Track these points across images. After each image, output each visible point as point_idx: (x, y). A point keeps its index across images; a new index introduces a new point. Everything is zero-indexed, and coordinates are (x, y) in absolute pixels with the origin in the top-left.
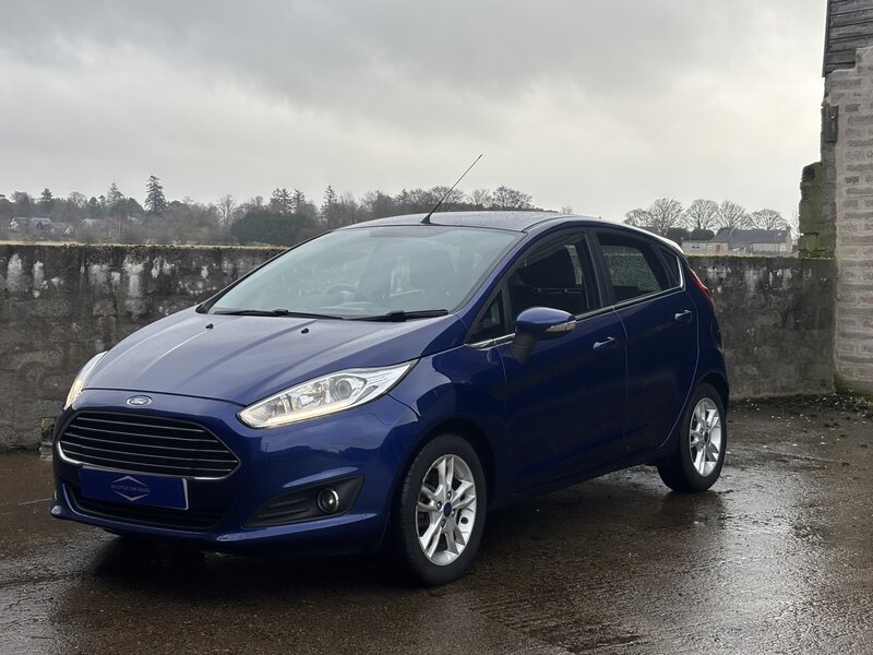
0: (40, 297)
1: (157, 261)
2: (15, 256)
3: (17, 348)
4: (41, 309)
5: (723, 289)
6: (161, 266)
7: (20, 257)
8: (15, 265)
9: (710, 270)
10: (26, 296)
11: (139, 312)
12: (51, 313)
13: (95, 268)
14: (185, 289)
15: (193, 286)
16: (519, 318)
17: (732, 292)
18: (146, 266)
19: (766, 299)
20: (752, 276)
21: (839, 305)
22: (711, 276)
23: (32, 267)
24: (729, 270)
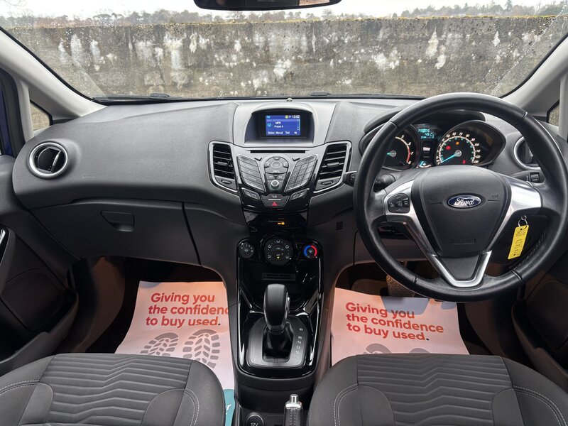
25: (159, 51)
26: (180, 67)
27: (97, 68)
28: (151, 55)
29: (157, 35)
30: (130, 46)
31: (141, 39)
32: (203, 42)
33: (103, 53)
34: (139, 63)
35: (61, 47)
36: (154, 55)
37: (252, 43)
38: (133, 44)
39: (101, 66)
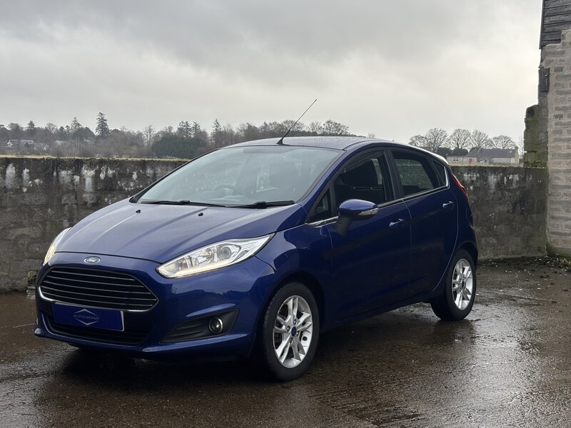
0: (27, 192)
1: (103, 168)
2: (11, 165)
3: (12, 225)
4: (27, 200)
5: (474, 188)
6: (107, 171)
7: (14, 166)
8: (11, 171)
9: (465, 175)
10: (18, 191)
11: (92, 202)
12: (34, 202)
13: (63, 173)
14: (122, 187)
15: (127, 185)
16: (341, 207)
17: (480, 189)
18: (96, 171)
19: (502, 194)
20: (493, 179)
21: (550, 198)
22: (467, 179)
23: (22, 172)
24: (478, 175)
25: (77, 178)
26: (91, 190)
27: (25, 190)
28: (70, 181)
29: (76, 166)
30: (55, 174)
31: (64, 169)
32: (110, 172)
33: (32, 179)
34: (59, 187)
36: (72, 181)
37: (145, 174)
38: (57, 172)
39: (29, 188)
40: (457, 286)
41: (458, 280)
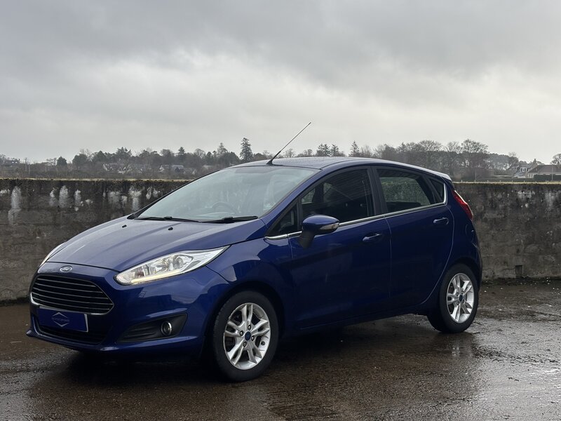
0: (79, 211)
1: (149, 189)
2: (64, 187)
4: (79, 218)
5: (530, 205)
6: (152, 192)
7: (67, 187)
8: (64, 192)
9: (520, 193)
10: (71, 210)
13: (112, 194)
17: (536, 207)
18: (142, 192)
20: (550, 197)
22: (520, 197)
23: (74, 193)
24: (534, 193)
25: (125, 198)
26: (138, 209)
27: (77, 209)
28: (118, 200)
29: (124, 188)
30: (104, 194)
31: (113, 190)
32: (156, 192)
33: (83, 199)
34: (108, 206)
35: (52, 194)
38: (107, 193)
39: (80, 208)
40: (453, 300)
41: (454, 294)
